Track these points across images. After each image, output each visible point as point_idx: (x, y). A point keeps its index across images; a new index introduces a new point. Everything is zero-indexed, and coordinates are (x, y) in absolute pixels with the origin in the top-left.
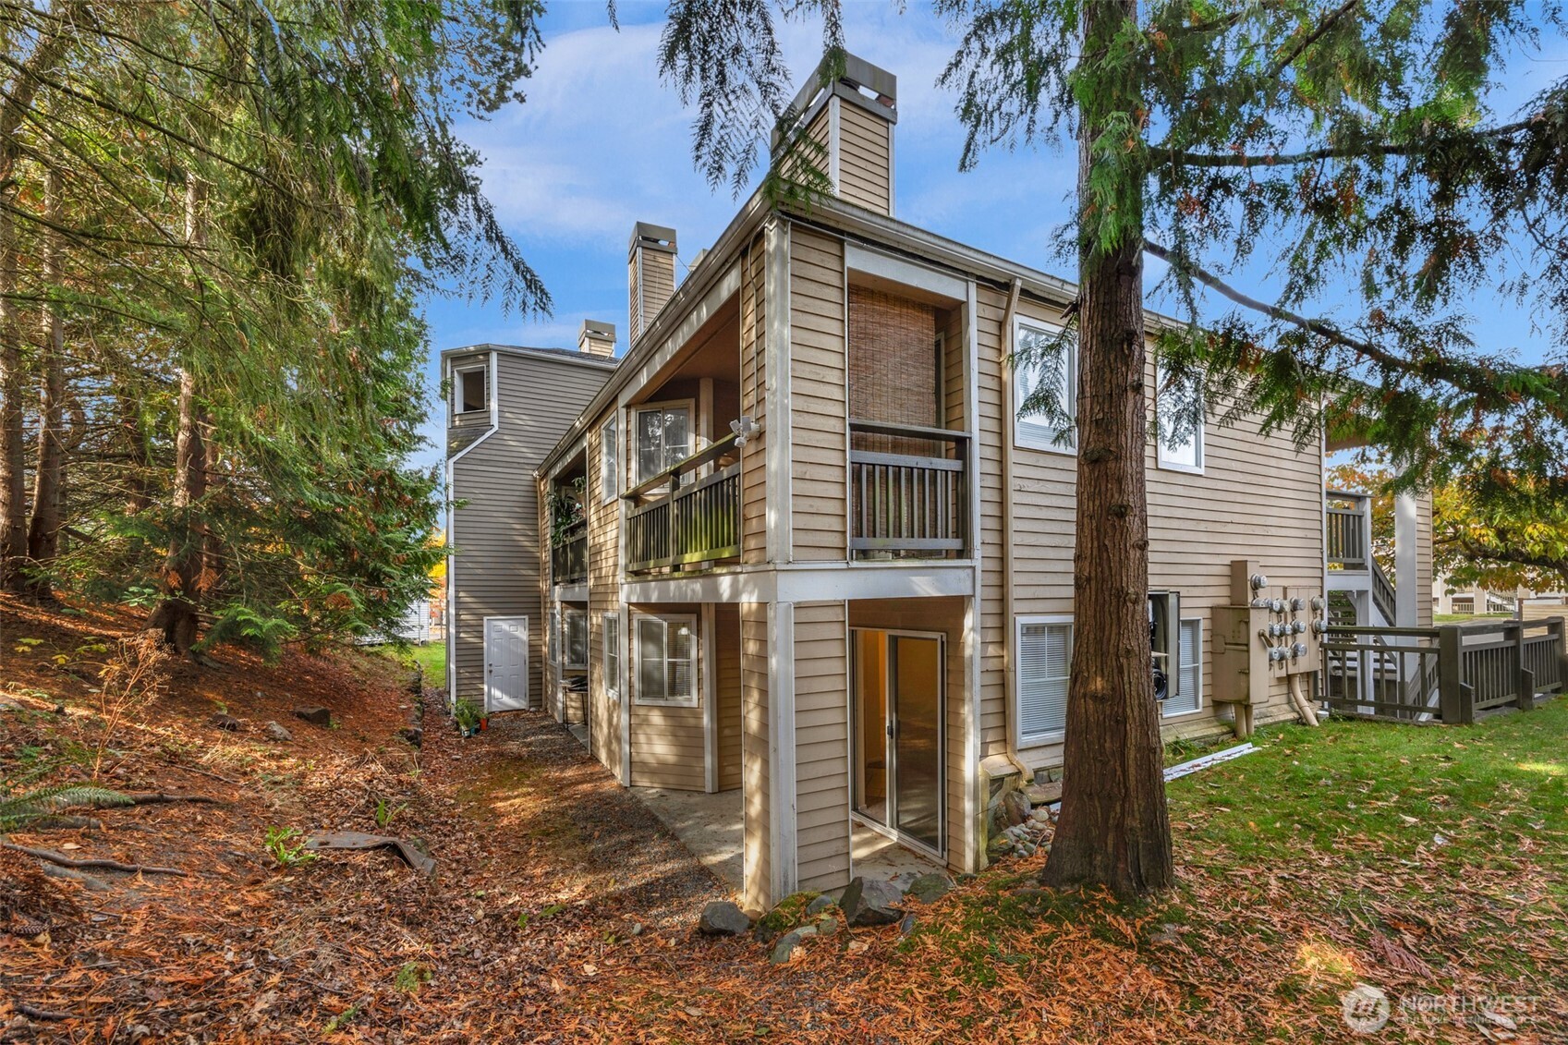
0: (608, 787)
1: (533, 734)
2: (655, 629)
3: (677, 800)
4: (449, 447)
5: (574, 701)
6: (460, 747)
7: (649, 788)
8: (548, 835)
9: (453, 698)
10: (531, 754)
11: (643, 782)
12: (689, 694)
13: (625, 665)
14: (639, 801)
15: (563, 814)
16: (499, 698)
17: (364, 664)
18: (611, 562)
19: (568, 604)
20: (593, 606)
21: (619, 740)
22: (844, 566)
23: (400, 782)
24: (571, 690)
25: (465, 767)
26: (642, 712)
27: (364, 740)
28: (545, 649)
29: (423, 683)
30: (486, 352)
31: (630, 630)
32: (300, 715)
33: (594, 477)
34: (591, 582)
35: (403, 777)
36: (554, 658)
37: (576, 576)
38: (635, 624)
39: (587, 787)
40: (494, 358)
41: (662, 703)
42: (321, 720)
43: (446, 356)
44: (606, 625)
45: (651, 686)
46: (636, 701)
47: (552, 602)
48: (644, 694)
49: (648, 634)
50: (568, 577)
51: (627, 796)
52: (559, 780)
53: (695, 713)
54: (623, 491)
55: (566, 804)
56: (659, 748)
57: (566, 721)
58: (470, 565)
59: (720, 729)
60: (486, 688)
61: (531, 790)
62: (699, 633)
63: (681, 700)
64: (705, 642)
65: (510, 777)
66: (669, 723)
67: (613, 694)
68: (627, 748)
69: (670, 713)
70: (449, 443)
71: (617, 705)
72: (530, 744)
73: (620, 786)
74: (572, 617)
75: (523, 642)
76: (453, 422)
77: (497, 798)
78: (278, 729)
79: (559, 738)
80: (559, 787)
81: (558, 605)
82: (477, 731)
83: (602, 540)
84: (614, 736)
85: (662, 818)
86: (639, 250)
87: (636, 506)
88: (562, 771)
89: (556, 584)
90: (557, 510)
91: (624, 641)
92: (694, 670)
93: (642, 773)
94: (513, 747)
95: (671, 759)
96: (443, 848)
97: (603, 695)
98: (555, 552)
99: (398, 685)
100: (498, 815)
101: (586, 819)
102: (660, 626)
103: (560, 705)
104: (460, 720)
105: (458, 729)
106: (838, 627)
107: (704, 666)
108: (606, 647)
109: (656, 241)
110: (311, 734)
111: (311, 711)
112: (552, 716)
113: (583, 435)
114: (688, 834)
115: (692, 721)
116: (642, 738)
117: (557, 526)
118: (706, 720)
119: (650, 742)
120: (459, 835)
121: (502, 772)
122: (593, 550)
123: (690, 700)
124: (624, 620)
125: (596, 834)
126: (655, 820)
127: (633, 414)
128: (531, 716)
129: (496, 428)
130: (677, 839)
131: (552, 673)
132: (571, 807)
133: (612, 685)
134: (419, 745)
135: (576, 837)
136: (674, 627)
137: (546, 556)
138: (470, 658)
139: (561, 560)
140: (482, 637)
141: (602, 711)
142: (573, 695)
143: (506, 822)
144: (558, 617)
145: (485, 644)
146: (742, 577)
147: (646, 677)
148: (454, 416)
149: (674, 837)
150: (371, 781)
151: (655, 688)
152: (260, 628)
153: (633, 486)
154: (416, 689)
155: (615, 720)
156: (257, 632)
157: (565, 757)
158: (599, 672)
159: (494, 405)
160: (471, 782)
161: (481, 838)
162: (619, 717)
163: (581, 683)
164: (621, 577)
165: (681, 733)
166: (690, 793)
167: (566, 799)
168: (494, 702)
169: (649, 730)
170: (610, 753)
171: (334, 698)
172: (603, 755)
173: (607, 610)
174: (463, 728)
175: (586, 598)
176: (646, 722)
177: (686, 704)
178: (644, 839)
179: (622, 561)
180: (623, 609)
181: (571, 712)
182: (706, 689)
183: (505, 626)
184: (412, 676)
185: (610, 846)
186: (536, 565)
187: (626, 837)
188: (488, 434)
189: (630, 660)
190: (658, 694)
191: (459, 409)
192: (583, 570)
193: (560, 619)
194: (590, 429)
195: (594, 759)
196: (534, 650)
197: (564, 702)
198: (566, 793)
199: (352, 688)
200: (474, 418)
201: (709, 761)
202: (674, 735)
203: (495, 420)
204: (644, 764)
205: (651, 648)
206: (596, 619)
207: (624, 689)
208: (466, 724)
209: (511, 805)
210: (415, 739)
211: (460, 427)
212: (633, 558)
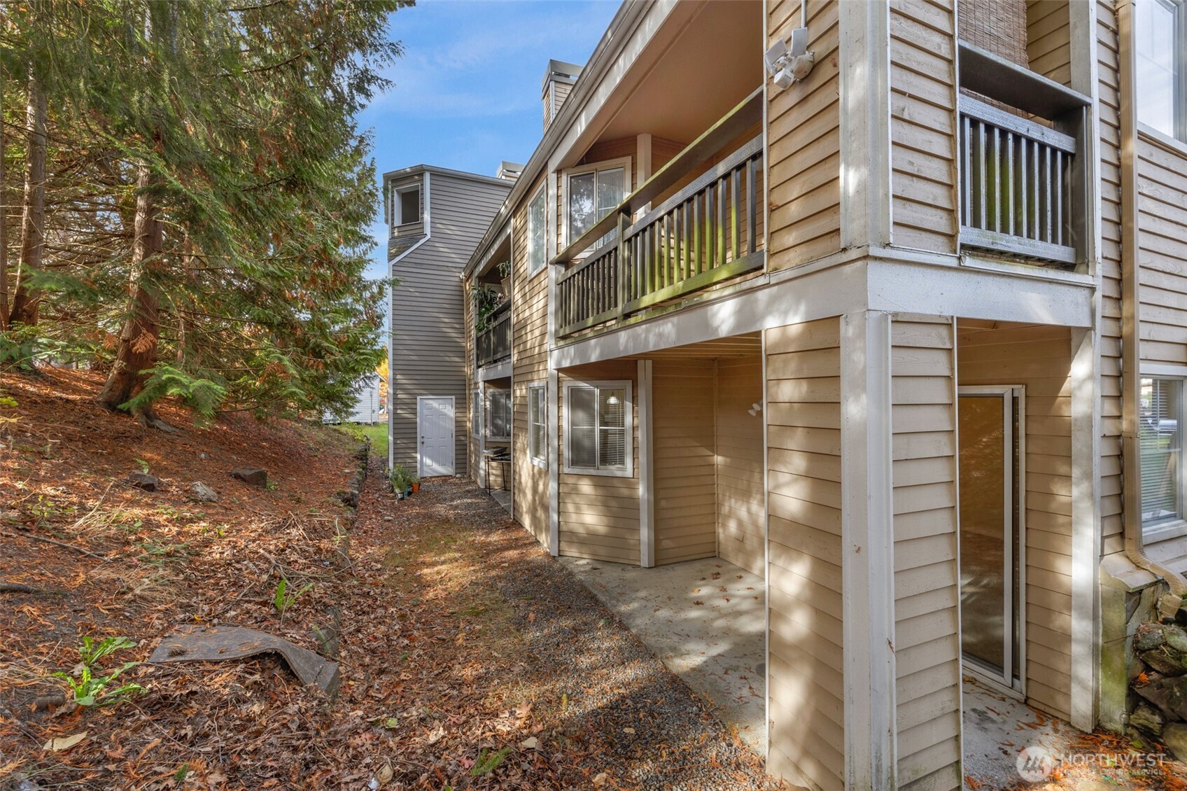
0: (535, 554)
1: (459, 498)
2: (586, 396)
3: (611, 575)
4: (389, 253)
5: (495, 469)
6: (394, 509)
7: (579, 560)
8: (477, 615)
9: (391, 465)
10: (457, 516)
11: (572, 552)
12: (622, 462)
13: (553, 433)
14: (571, 574)
15: (491, 587)
16: (431, 465)
17: (321, 436)
18: (537, 333)
19: (490, 382)
20: (517, 379)
21: (546, 508)
22: (953, 262)
23: (319, 550)
24: (493, 460)
25: (396, 528)
26: (571, 480)
27: (298, 501)
28: (469, 425)
29: (370, 453)
30: (419, 172)
31: (559, 398)
32: (237, 477)
33: (518, 258)
34: (515, 358)
35: (325, 544)
36: (477, 432)
37: (499, 356)
38: (565, 391)
39: (513, 554)
40: (427, 177)
41: (592, 471)
42: (258, 481)
43: (387, 177)
44: (531, 396)
45: (581, 455)
46: (566, 470)
47: (476, 383)
48: (574, 462)
49: (578, 401)
50: (491, 359)
51: (556, 566)
52: (485, 545)
53: (629, 483)
54: (553, 256)
55: (493, 573)
56: (590, 518)
57: (488, 487)
58: (406, 352)
59: (657, 501)
60: (418, 456)
61: (457, 555)
62: (634, 400)
63: (614, 470)
64: (642, 409)
65: (437, 541)
66: (600, 492)
67: (539, 462)
68: (555, 517)
69: (601, 483)
70: (389, 250)
71: (544, 472)
72: (456, 507)
73: (547, 555)
74: (493, 395)
75: (450, 418)
76: (393, 233)
77: (423, 563)
78: (201, 488)
79: (482, 502)
80: (485, 553)
81: (481, 385)
82: (410, 494)
83: (527, 313)
84: (540, 503)
85: (602, 598)
86: (552, 84)
87: (567, 269)
88: (488, 534)
89: (479, 367)
90: (481, 303)
91: (553, 408)
92: (628, 439)
93: (571, 542)
94: (441, 509)
95: (602, 529)
96: (358, 631)
97: (527, 464)
98: (478, 339)
99: (347, 452)
100: (425, 585)
101: (517, 594)
102: (592, 393)
103: (482, 472)
104: (395, 484)
105: (393, 491)
106: (942, 357)
107: (641, 435)
108: (531, 416)
109: (568, 76)
110: (244, 495)
111: (248, 473)
112: (475, 482)
113: (509, 221)
114: (639, 621)
115: (625, 492)
116: (570, 507)
117: (481, 314)
118: (641, 491)
119: (578, 510)
120: (380, 612)
121: (430, 534)
122: (517, 327)
123: (624, 470)
124: (553, 387)
125: (532, 616)
126: (594, 598)
127: (564, 179)
128: (457, 481)
129: (429, 236)
130: (627, 629)
131: (475, 445)
132: (499, 577)
133: (537, 453)
134: (355, 506)
135: (509, 620)
136: (605, 395)
137: (470, 345)
138: (405, 430)
139: (485, 346)
140: (416, 414)
141: (525, 477)
142: (494, 464)
143: (431, 595)
144: (481, 395)
145: (418, 420)
146: (762, 296)
147: (575, 445)
148: (393, 228)
149: (623, 627)
150: (283, 550)
151: (585, 456)
152: (187, 387)
153: (562, 249)
154: (363, 456)
155: (541, 487)
156: (183, 392)
157: (489, 522)
158: (523, 441)
159: (427, 217)
160: (400, 544)
161: (403, 617)
162: (546, 486)
163: (503, 454)
164: (550, 343)
165: (613, 503)
166: (624, 566)
167: (493, 567)
168: (425, 469)
169: (578, 500)
170: (535, 521)
171: (284, 462)
172: (527, 521)
173: (532, 380)
174: (397, 491)
175: (509, 373)
176: (575, 490)
177: (619, 474)
178: (588, 627)
179: (552, 327)
180: (552, 376)
181: (492, 478)
182: (643, 457)
183: (435, 404)
184: (360, 447)
185: (551, 636)
186: (462, 353)
187: (567, 623)
188: (422, 241)
189: (559, 427)
190: (590, 462)
191: (398, 222)
192: (506, 348)
193: (483, 396)
194: (514, 214)
195: (517, 524)
196: (460, 425)
197: (487, 469)
198: (494, 560)
199: (304, 454)
200: (411, 229)
201: (645, 534)
202: (606, 505)
203: (428, 230)
204: (572, 533)
205: (581, 415)
206: (520, 391)
207: (552, 457)
208: (400, 487)
209: (438, 573)
210: (350, 502)
211: (398, 237)
212: (565, 321)
